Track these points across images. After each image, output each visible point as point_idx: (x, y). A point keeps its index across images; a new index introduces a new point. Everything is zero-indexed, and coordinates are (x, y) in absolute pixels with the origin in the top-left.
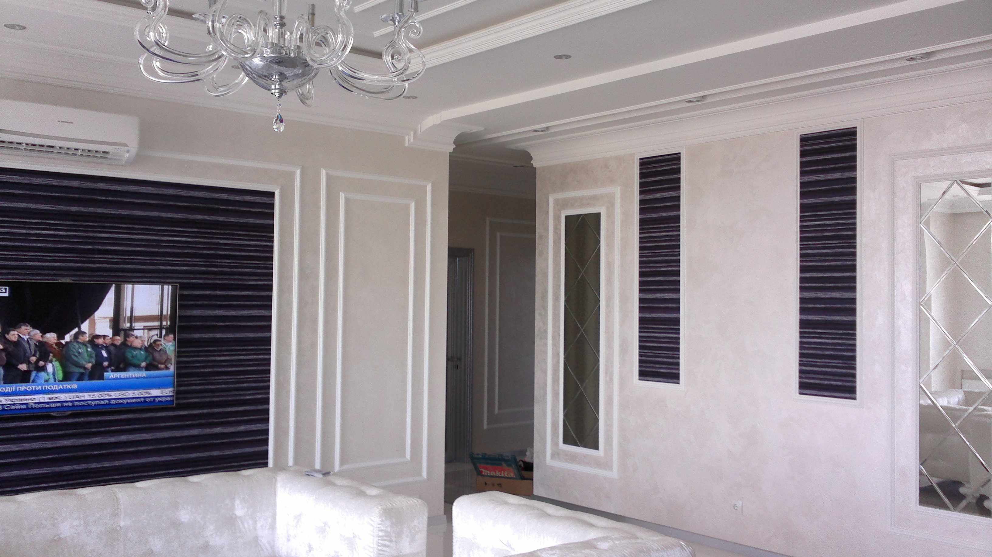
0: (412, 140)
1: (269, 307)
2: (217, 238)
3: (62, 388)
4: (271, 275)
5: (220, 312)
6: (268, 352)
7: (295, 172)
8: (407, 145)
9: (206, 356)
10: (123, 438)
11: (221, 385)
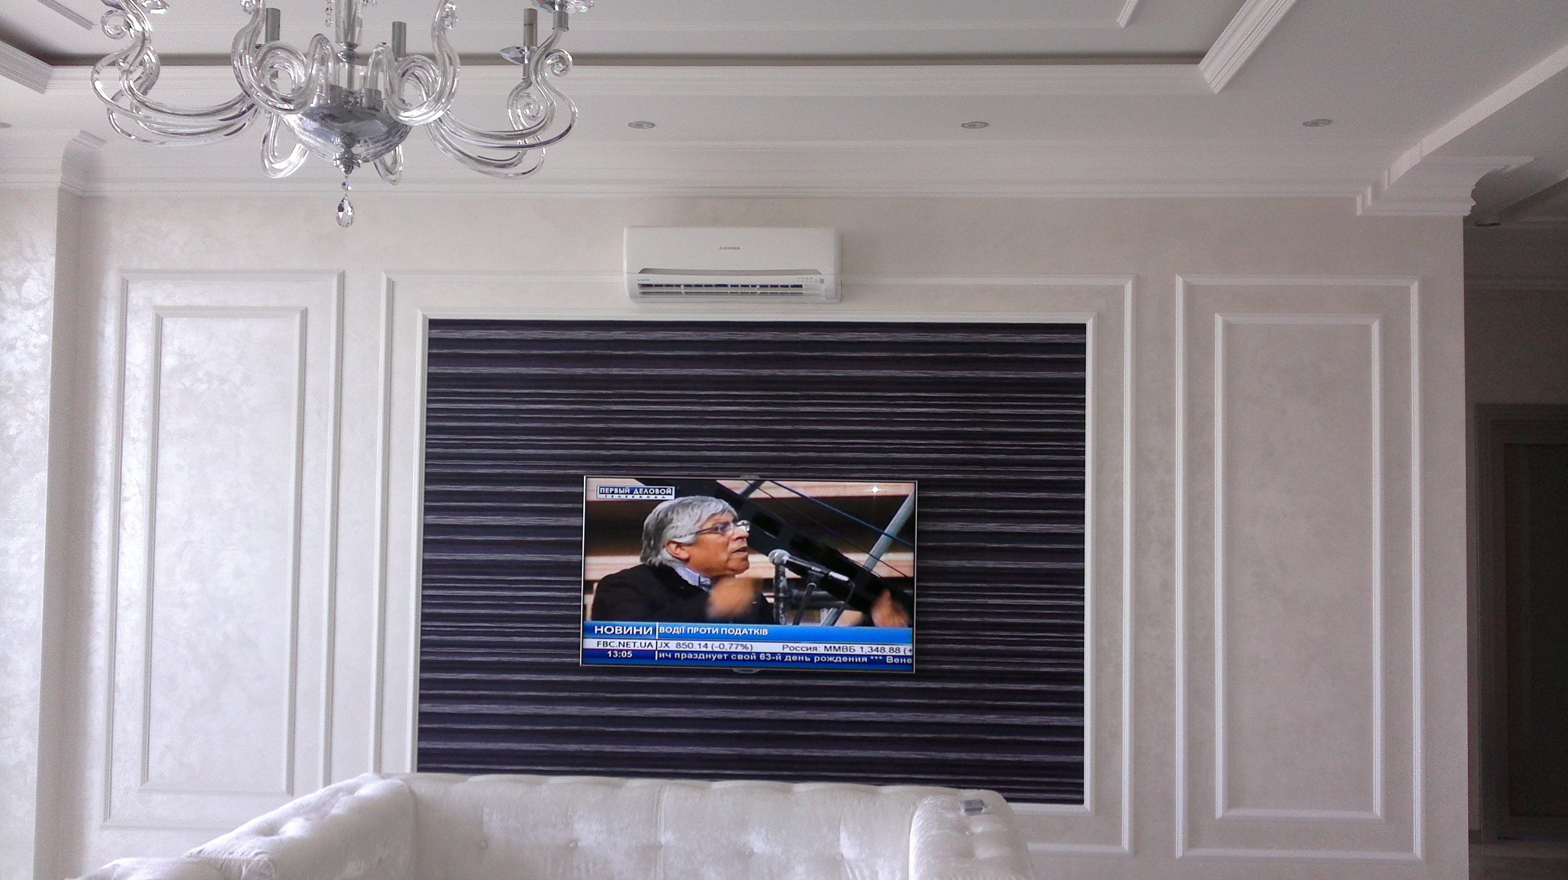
0: (1369, 203)
1: (1080, 519)
2: (986, 406)
3: (747, 633)
4: (1082, 464)
5: (992, 527)
6: (1080, 595)
7: (1123, 287)
8: (1359, 212)
9: (969, 596)
10: (842, 715)
11: (996, 645)
